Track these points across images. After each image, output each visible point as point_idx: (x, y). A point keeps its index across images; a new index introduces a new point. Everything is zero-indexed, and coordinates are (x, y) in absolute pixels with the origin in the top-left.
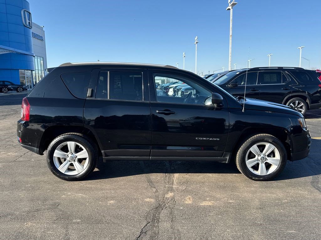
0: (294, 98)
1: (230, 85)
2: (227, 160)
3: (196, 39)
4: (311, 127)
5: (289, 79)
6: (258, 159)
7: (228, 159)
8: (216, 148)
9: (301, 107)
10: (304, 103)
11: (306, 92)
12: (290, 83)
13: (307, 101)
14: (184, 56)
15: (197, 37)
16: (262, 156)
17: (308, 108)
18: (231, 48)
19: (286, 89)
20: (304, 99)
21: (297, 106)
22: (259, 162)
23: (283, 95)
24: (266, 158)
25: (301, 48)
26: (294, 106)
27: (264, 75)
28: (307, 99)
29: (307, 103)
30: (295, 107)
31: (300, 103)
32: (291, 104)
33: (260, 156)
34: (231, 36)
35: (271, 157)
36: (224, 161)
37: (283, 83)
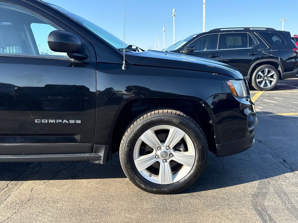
0: (263, 66)
1: (184, 50)
2: (102, 159)
3: (173, 11)
4: (281, 100)
5: (257, 42)
6: (156, 156)
7: (102, 157)
8: (78, 137)
9: (272, 76)
10: (275, 71)
11: (279, 58)
12: (258, 47)
13: (279, 69)
14: (164, 31)
15: (174, 9)
16: (163, 148)
17: (280, 78)
18: (204, 17)
19: (253, 55)
20: (275, 65)
21: (267, 75)
22: (159, 160)
23: (250, 62)
24: (171, 154)
25: (283, 20)
26: (264, 75)
27: (226, 37)
28: (279, 66)
29: (279, 71)
30: (264, 77)
31: (270, 72)
32: (260, 73)
33: (161, 149)
34: (204, 4)
35: (181, 151)
36: (97, 160)
37: (249, 47)
